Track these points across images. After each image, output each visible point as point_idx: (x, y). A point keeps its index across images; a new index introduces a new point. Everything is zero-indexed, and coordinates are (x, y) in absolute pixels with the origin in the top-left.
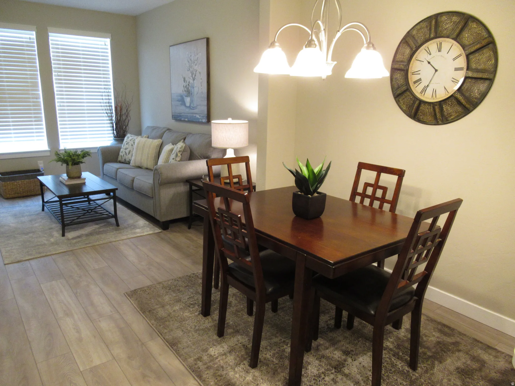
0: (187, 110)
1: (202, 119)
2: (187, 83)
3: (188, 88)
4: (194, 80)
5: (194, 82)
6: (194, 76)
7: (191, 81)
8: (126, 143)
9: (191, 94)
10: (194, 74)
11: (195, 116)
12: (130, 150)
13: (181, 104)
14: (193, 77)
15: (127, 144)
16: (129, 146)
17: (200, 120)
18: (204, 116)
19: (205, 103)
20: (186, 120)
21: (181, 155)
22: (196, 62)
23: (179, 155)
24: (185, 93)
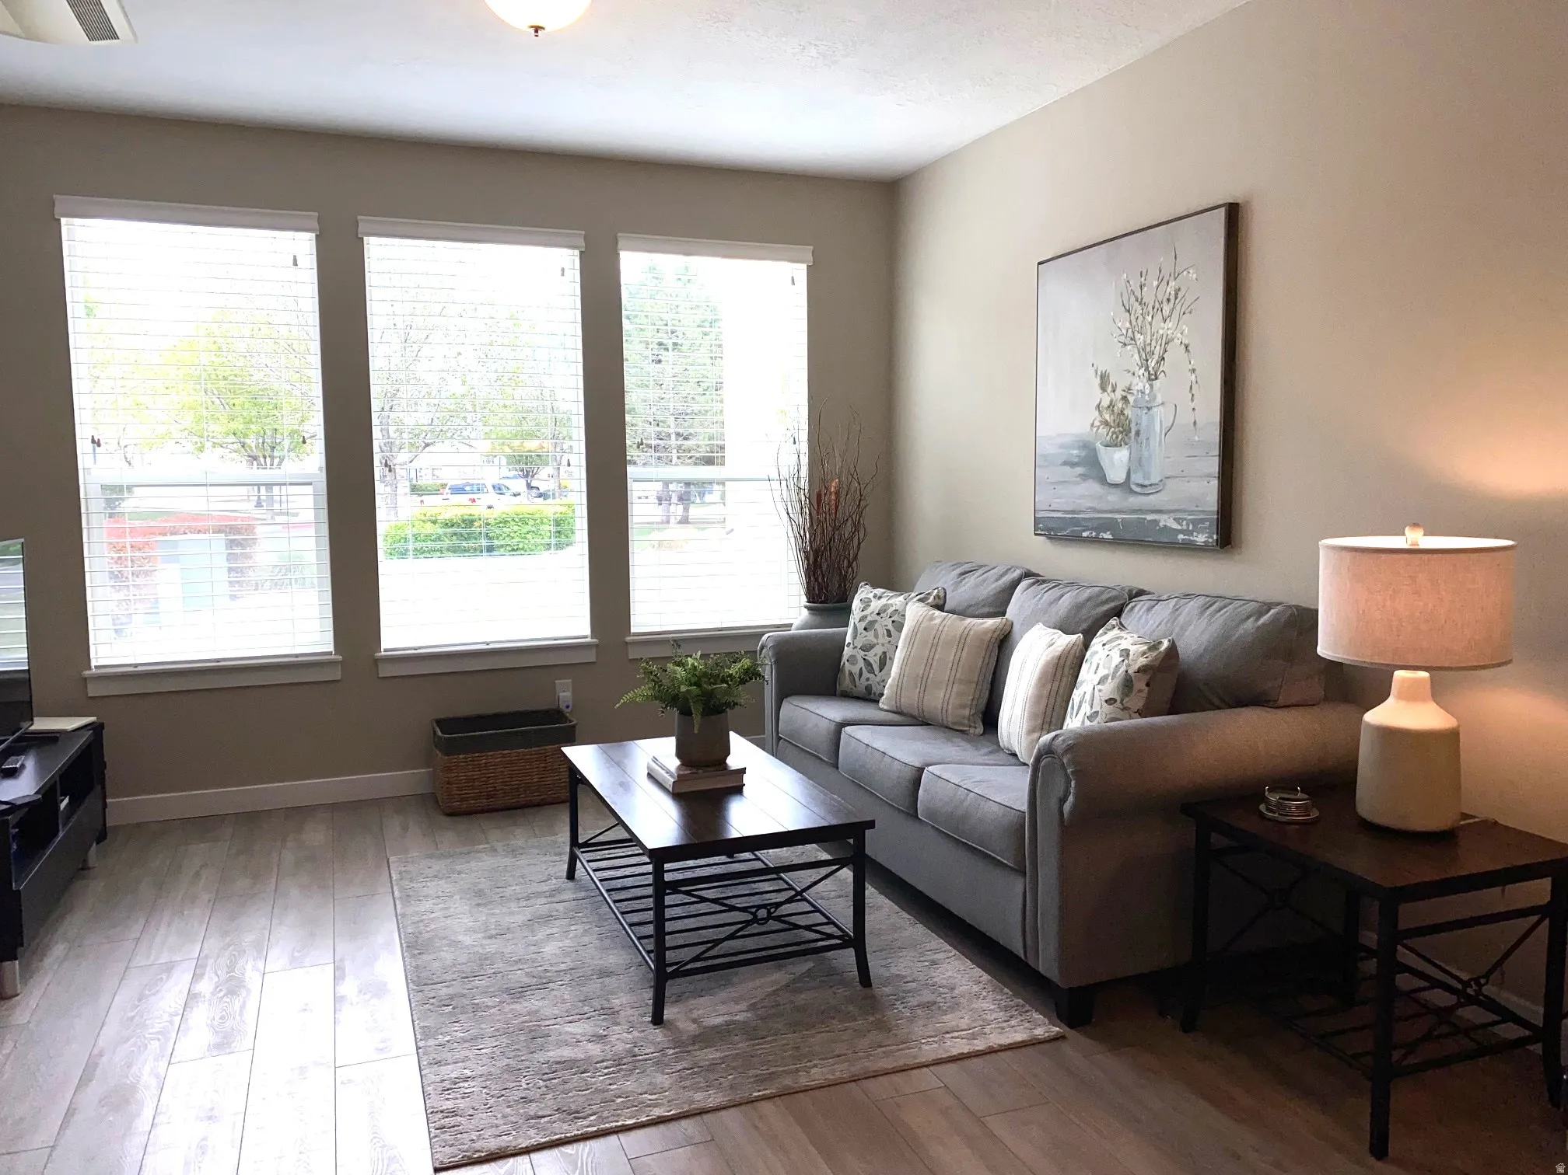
0: (1114, 498)
1: (1190, 533)
2: (1119, 393)
3: (1122, 413)
4: (1153, 377)
5: (1151, 386)
6: (1152, 364)
7: (1140, 384)
8: (864, 624)
9: (1138, 433)
10: (1156, 357)
11: (1156, 522)
12: (884, 653)
13: (1084, 477)
14: (1147, 369)
15: (865, 629)
16: (876, 636)
17: (1181, 537)
18: (1202, 521)
19: (1213, 465)
20: (1108, 536)
21: (1148, 685)
22: (1167, 309)
23: (1140, 684)
24: (1103, 430)
